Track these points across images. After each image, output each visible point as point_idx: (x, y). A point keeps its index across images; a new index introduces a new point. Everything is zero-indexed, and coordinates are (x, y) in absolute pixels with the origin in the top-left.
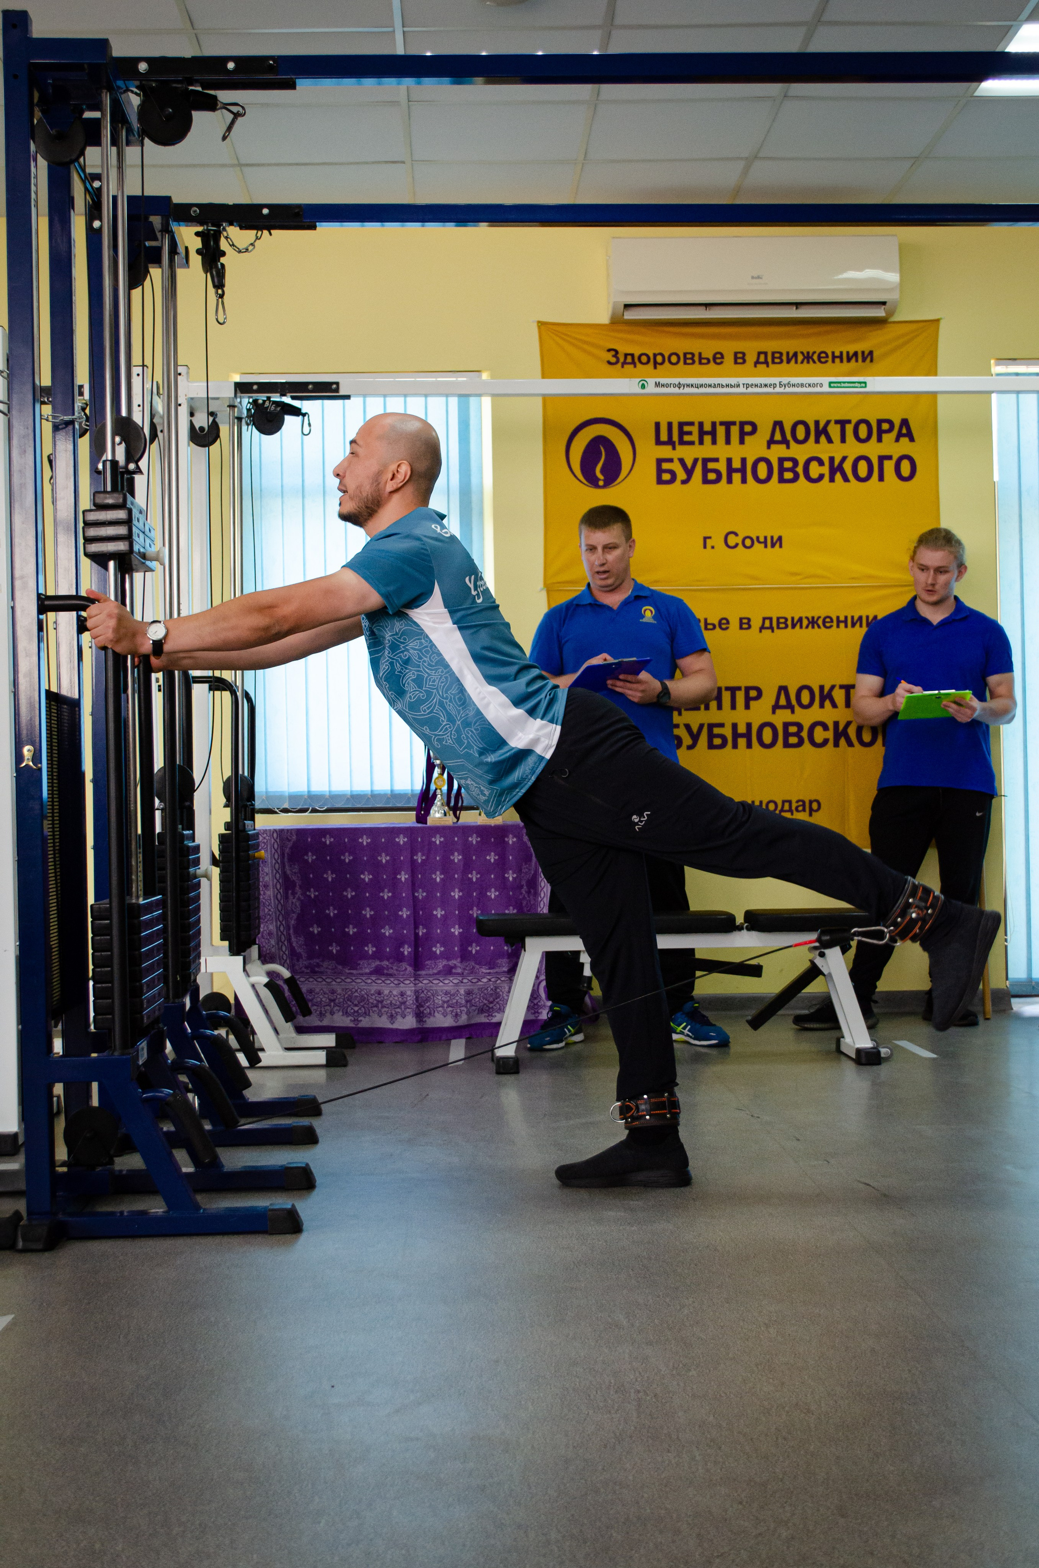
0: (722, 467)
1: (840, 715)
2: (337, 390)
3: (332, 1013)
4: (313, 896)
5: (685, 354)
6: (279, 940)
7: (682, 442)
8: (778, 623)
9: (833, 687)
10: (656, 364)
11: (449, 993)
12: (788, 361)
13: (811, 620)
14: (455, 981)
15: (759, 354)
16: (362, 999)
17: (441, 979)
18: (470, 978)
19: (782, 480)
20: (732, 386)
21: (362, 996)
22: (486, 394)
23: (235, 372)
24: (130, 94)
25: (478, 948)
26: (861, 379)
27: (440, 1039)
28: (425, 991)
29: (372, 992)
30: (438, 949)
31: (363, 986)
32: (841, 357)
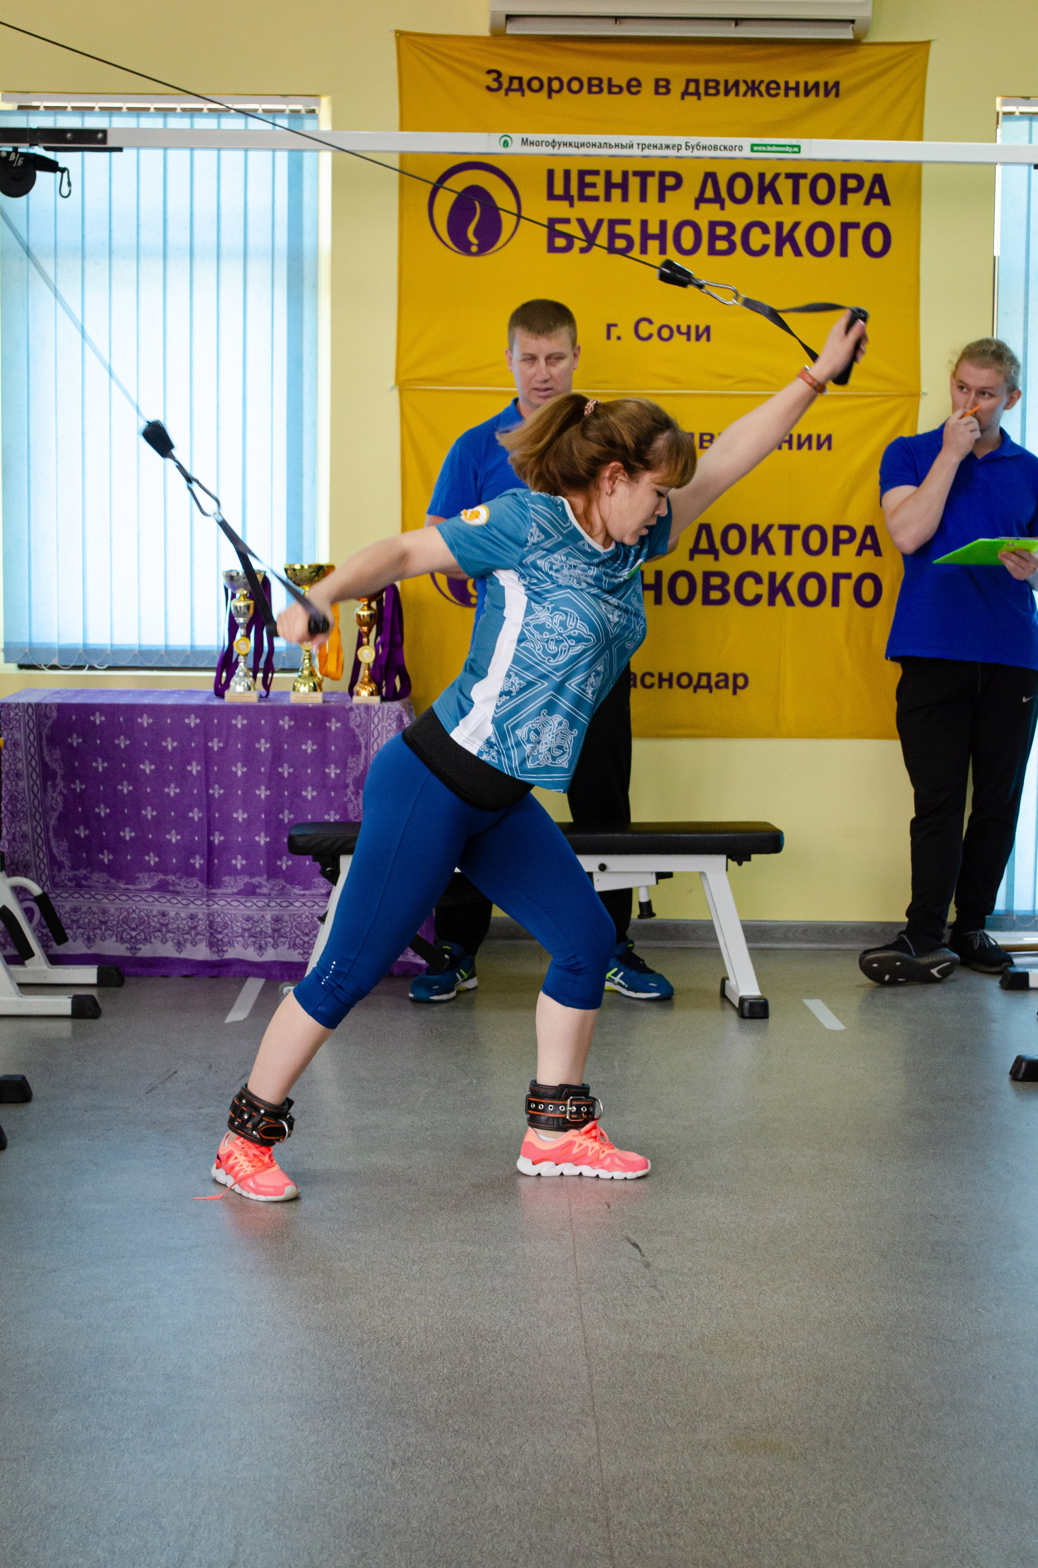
0: (634, 231)
1: (778, 564)
2: (104, 140)
3: (103, 938)
4: (78, 790)
5: (590, 80)
6: (35, 844)
7: (582, 197)
9: (770, 527)
10: (551, 91)
11: (252, 919)
12: (727, 93)
14: (260, 904)
15: (688, 81)
16: (142, 922)
17: (242, 900)
18: (278, 901)
19: (712, 251)
20: (623, 146)
21: (142, 918)
25: (289, 863)
27: (234, 976)
28: (222, 915)
29: (155, 913)
30: (239, 862)
31: (142, 905)
32: (796, 89)
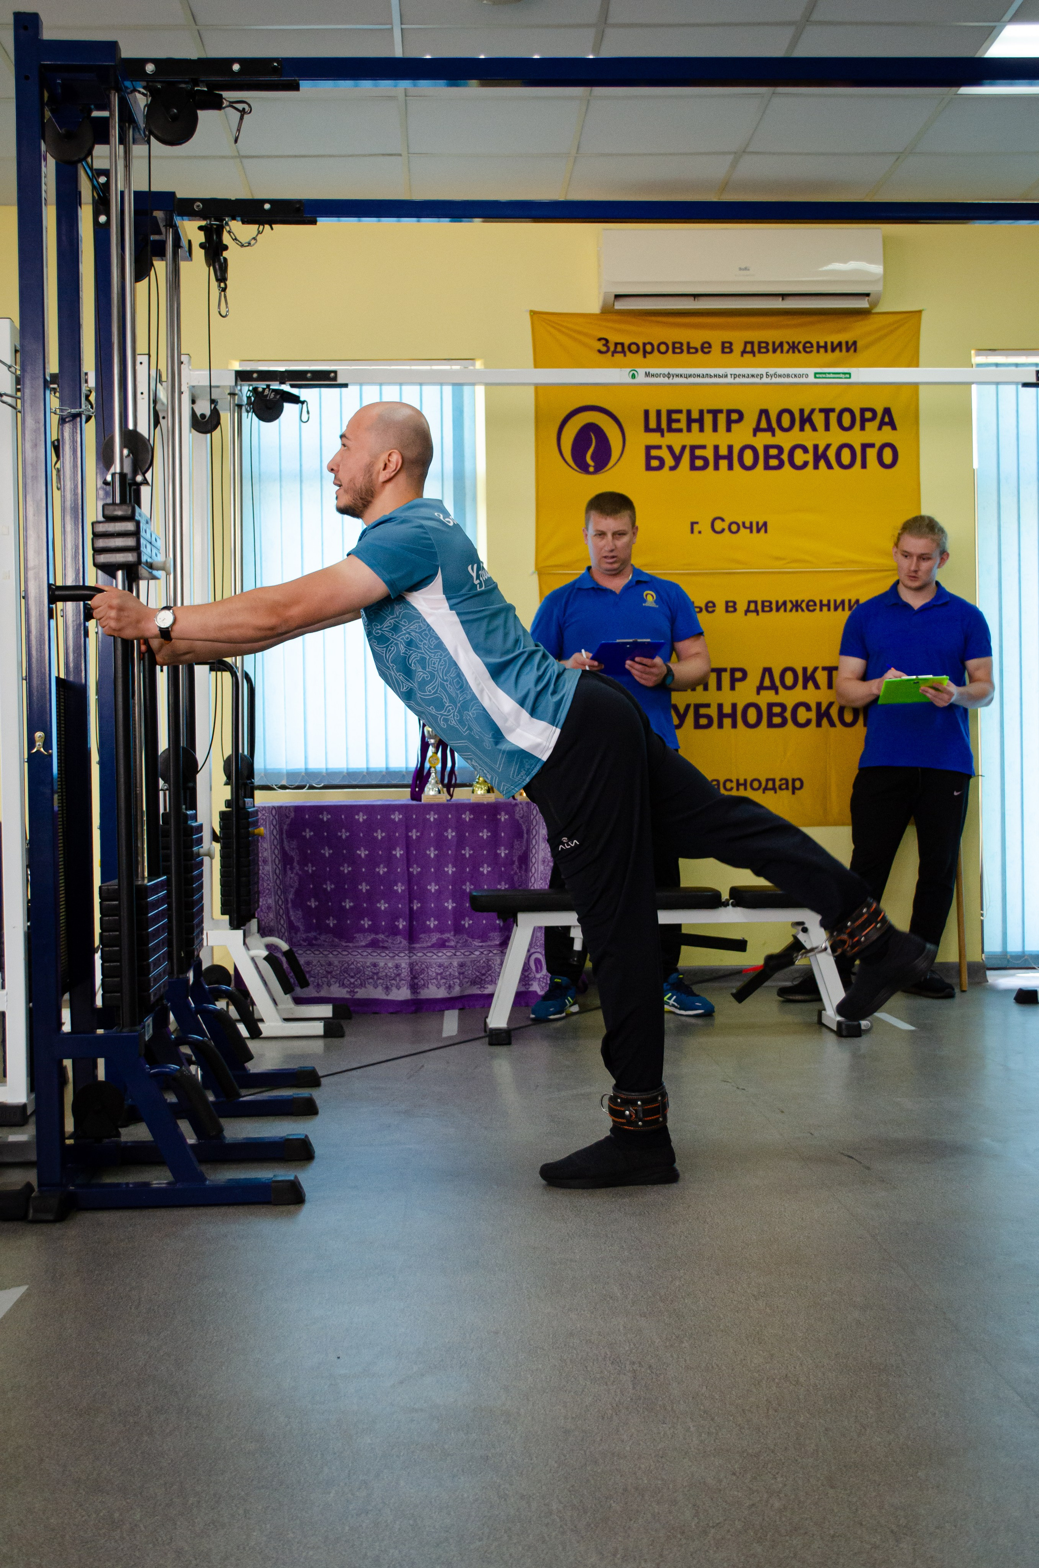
0: (709, 453)
1: (823, 696)
2: (335, 379)
3: (329, 985)
4: (310, 871)
5: (674, 344)
6: (277, 913)
7: (670, 430)
8: (763, 606)
9: (816, 669)
10: (645, 352)
11: (443, 965)
12: (774, 351)
13: (794, 603)
14: (448, 954)
15: (746, 343)
16: (358, 971)
17: (435, 952)
18: (462, 951)
19: (767, 467)
20: (720, 376)
21: (359, 968)
22: (480, 383)
23: (236, 359)
24: (137, 94)
25: (471, 922)
26: (846, 370)
27: (434, 1010)
28: (419, 964)
29: (368, 964)
30: (432, 923)
31: (359, 958)
32: (825, 347)
